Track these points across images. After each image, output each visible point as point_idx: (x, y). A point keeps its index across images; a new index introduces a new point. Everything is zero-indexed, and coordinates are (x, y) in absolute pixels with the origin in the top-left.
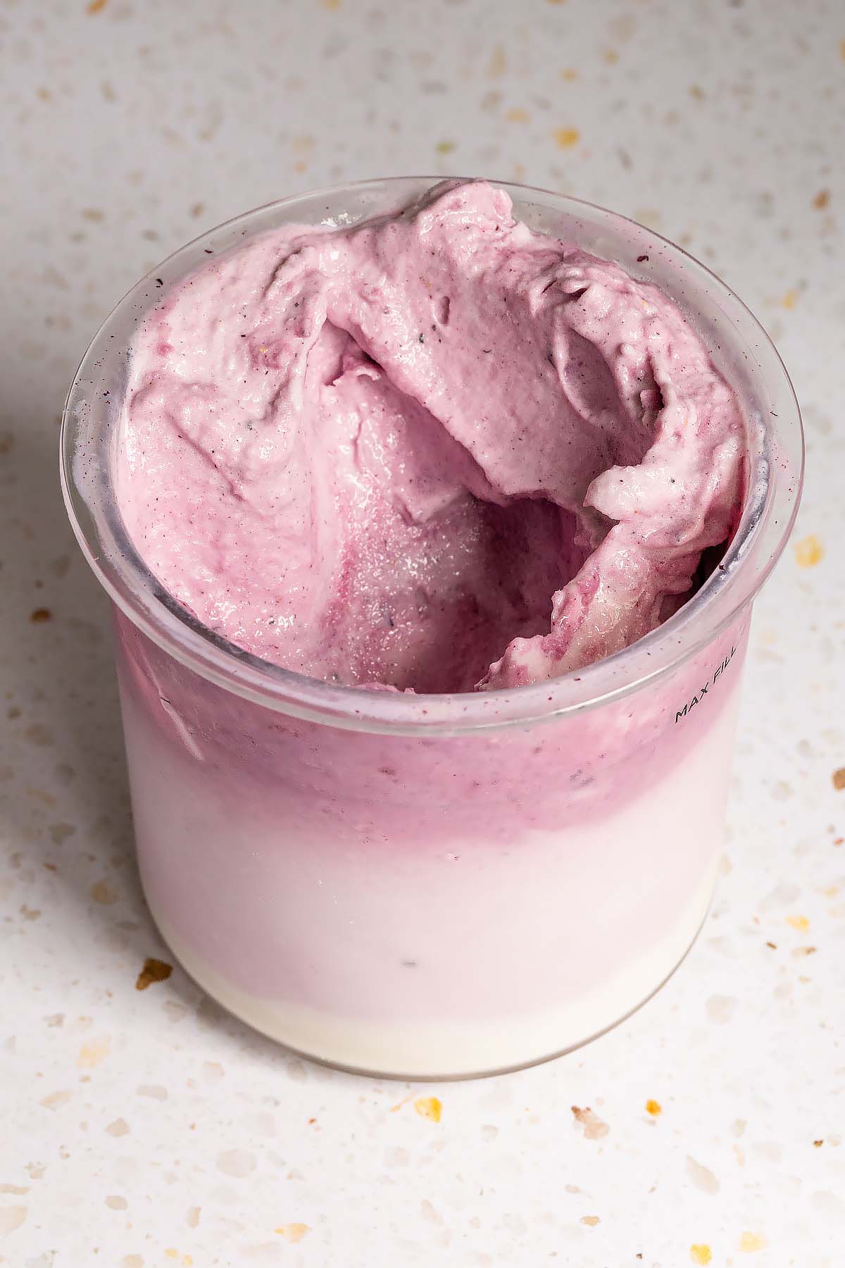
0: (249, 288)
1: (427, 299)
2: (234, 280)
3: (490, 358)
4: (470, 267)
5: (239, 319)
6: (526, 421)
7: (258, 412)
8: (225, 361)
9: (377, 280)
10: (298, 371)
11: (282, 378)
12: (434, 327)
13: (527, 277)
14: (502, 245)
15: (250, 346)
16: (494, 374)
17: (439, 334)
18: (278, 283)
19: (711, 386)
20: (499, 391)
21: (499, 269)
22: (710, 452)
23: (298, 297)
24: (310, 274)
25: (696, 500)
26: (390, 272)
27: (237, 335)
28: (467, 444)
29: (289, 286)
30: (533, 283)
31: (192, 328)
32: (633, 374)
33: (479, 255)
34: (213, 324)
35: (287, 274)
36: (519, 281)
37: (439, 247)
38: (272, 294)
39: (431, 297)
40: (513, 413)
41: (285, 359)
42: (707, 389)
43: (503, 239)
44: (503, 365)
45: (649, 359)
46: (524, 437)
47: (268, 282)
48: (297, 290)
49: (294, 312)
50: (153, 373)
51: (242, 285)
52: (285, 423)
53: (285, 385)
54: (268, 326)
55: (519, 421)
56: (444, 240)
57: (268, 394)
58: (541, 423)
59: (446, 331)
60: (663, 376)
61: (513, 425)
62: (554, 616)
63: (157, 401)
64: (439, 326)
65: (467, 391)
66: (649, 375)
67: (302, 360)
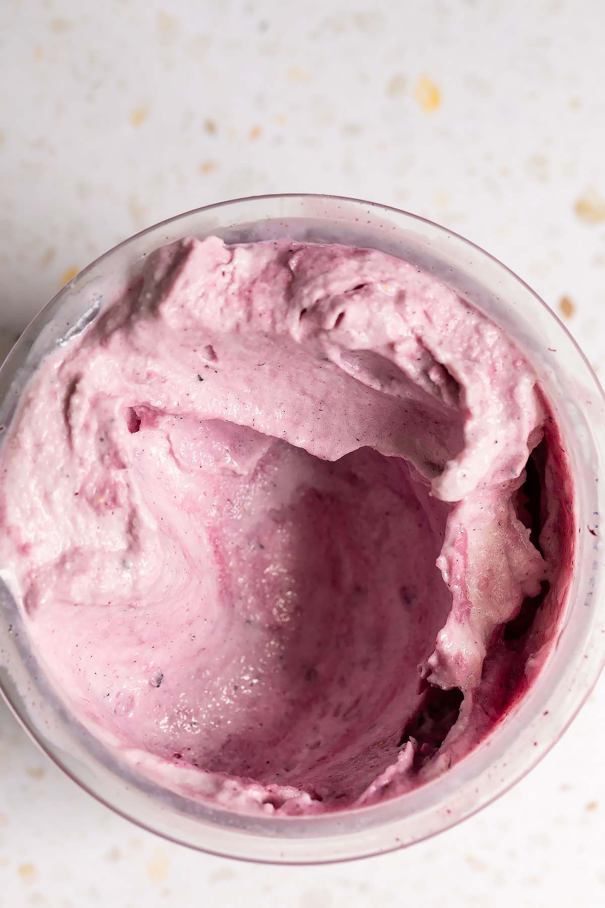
0: (55, 447)
1: (192, 354)
2: (38, 446)
3: (266, 367)
4: (223, 325)
5: (65, 482)
6: (319, 396)
7: (122, 545)
8: (74, 521)
9: (145, 365)
10: (138, 500)
11: (128, 510)
12: (207, 366)
13: (278, 316)
14: (234, 287)
15: (87, 500)
16: (274, 375)
17: (213, 368)
18: (76, 431)
19: (477, 330)
20: (284, 383)
21: (249, 317)
22: (510, 393)
23: (99, 430)
24: (95, 403)
25: (518, 440)
26: (155, 356)
27: (71, 495)
28: (280, 435)
29: (86, 427)
30: (288, 321)
31: (33, 511)
32: (412, 357)
33: (226, 311)
34: (47, 497)
35: (79, 418)
36: (274, 323)
37: (189, 323)
38: (77, 441)
39: (195, 351)
40: (304, 393)
41: (122, 498)
42: (476, 337)
43: (232, 281)
44: (281, 368)
45: (419, 340)
46: (323, 408)
47: (66, 432)
48: (94, 426)
49: (104, 447)
50: (29, 574)
51: (49, 449)
52: (151, 543)
53: (133, 514)
54: (91, 473)
55: (313, 397)
56: (190, 317)
57: (122, 527)
58: (334, 395)
59: (219, 365)
60: (444, 357)
61: (308, 401)
62: (446, 577)
63: (46, 598)
64: (211, 363)
65: (256, 392)
66: (428, 358)
67: (135, 487)
